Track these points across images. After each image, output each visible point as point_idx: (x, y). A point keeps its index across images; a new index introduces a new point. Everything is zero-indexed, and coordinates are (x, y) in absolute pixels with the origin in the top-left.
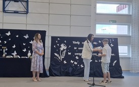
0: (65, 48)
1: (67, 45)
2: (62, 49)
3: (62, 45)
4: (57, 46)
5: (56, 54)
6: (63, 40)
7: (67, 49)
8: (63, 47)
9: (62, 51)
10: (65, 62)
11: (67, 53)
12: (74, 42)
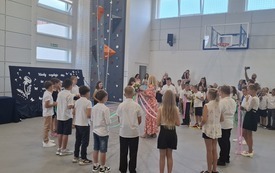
0: (30, 81)
1: (31, 77)
2: (26, 83)
3: (26, 78)
4: (19, 79)
5: (19, 91)
6: (25, 71)
7: (32, 83)
8: (27, 81)
9: (27, 86)
10: (32, 100)
11: (33, 88)
12: (40, 74)
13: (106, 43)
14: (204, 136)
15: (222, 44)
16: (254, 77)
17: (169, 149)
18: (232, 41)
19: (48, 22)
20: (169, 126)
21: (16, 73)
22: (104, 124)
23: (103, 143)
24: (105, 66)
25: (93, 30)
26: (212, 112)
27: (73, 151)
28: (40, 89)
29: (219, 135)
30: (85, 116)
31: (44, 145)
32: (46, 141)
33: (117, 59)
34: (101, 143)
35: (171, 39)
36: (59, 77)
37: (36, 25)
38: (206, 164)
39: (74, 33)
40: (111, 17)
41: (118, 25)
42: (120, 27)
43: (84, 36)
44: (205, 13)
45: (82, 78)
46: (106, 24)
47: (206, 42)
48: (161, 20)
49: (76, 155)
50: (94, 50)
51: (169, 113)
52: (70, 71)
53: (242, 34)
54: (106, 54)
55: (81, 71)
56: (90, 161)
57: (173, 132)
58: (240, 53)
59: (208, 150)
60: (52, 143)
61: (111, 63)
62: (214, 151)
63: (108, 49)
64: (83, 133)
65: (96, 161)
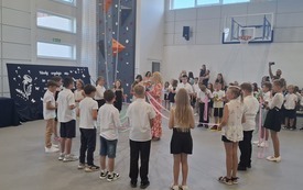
0: (30, 81)
1: (32, 76)
2: (25, 82)
3: (25, 77)
4: (17, 78)
5: (18, 91)
6: (25, 69)
7: (33, 83)
8: (27, 80)
9: (27, 86)
10: (33, 101)
11: (33, 88)
12: (41, 73)
13: (114, 37)
14: (224, 139)
15: (243, 37)
16: (279, 73)
17: (184, 154)
18: (255, 34)
19: (49, 14)
20: (183, 128)
21: (15, 72)
22: (113, 126)
23: (111, 148)
24: (113, 63)
25: (100, 22)
26: (233, 112)
27: (78, 156)
28: (41, 89)
29: (241, 138)
30: (90, 118)
31: (47, 150)
32: (49, 146)
33: (127, 54)
34: (109, 147)
35: (187, 33)
36: (63, 75)
37: (35, 18)
38: (225, 169)
39: (79, 26)
40: (119, 7)
41: (128, 17)
42: (130, 20)
43: (89, 29)
44: (224, 3)
45: (88, 77)
46: (114, 16)
47: (226, 36)
48: (175, 11)
49: (82, 160)
50: (101, 45)
51: (183, 114)
52: (75, 68)
53: (266, 26)
54: (115, 49)
55: (87, 69)
56: (98, 168)
57: (188, 135)
58: (264, 46)
59: (228, 155)
60: (55, 148)
61: (121, 59)
62: (234, 156)
63: (117, 44)
64: (89, 137)
65: (104, 167)
